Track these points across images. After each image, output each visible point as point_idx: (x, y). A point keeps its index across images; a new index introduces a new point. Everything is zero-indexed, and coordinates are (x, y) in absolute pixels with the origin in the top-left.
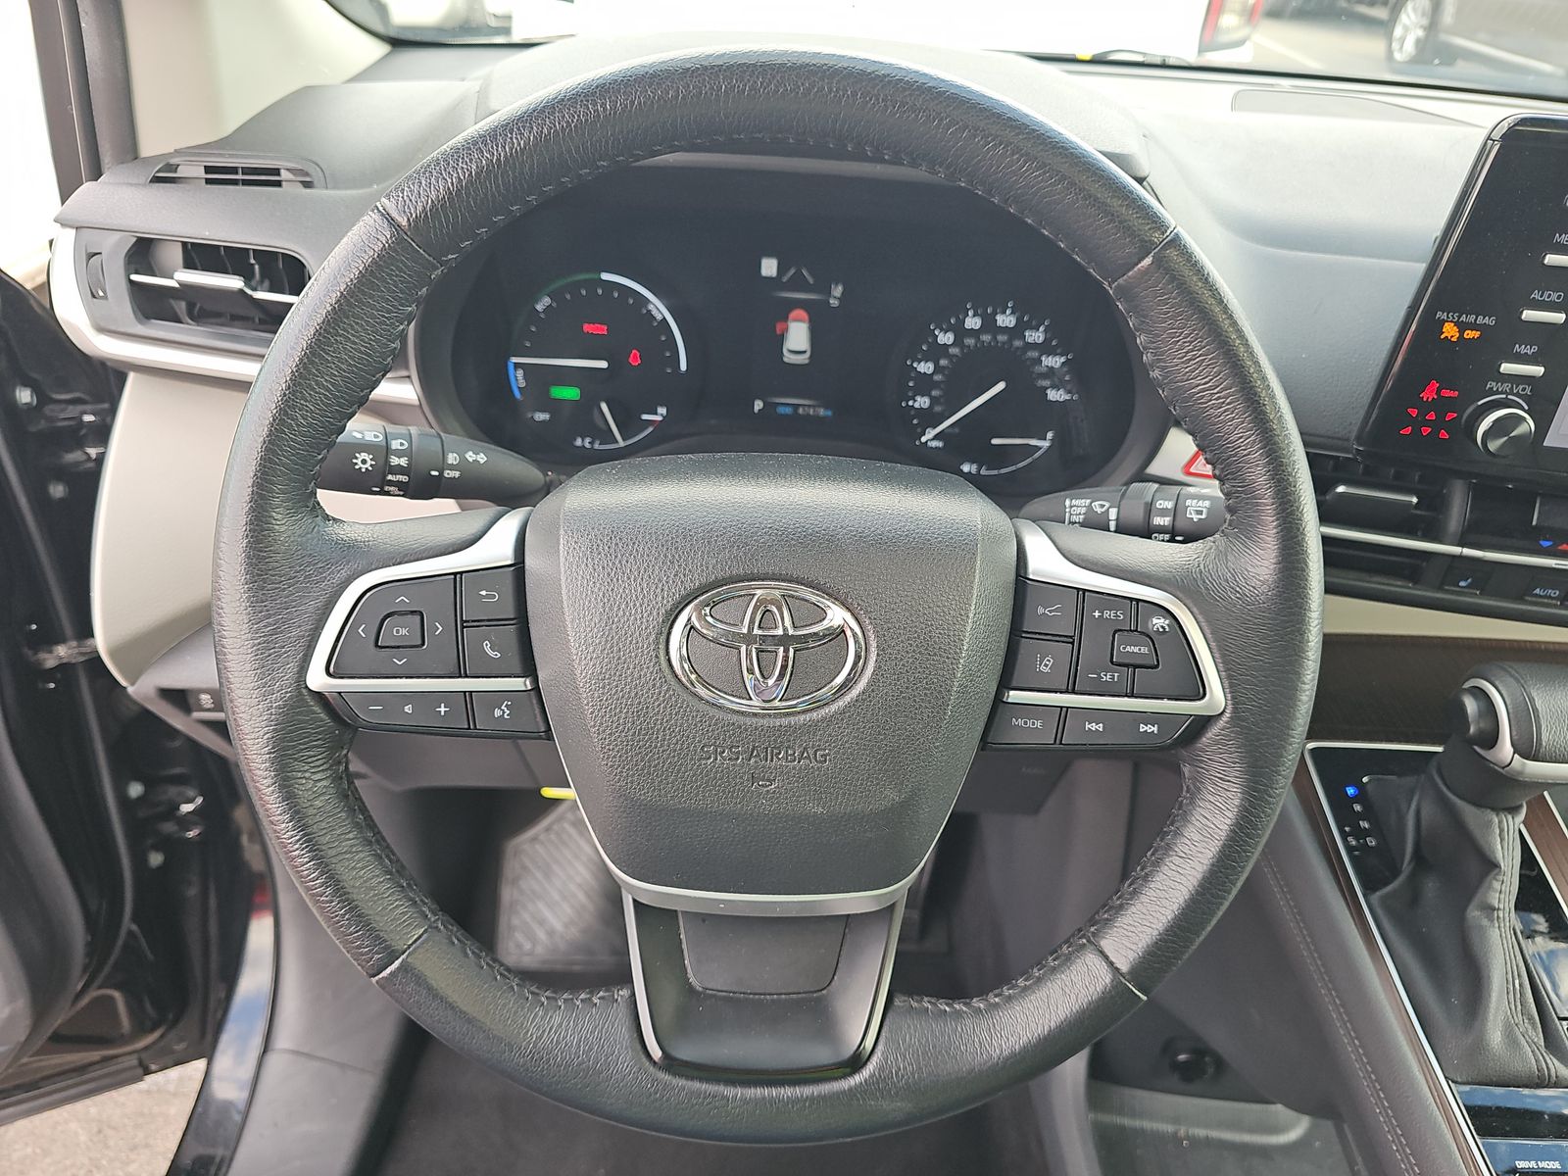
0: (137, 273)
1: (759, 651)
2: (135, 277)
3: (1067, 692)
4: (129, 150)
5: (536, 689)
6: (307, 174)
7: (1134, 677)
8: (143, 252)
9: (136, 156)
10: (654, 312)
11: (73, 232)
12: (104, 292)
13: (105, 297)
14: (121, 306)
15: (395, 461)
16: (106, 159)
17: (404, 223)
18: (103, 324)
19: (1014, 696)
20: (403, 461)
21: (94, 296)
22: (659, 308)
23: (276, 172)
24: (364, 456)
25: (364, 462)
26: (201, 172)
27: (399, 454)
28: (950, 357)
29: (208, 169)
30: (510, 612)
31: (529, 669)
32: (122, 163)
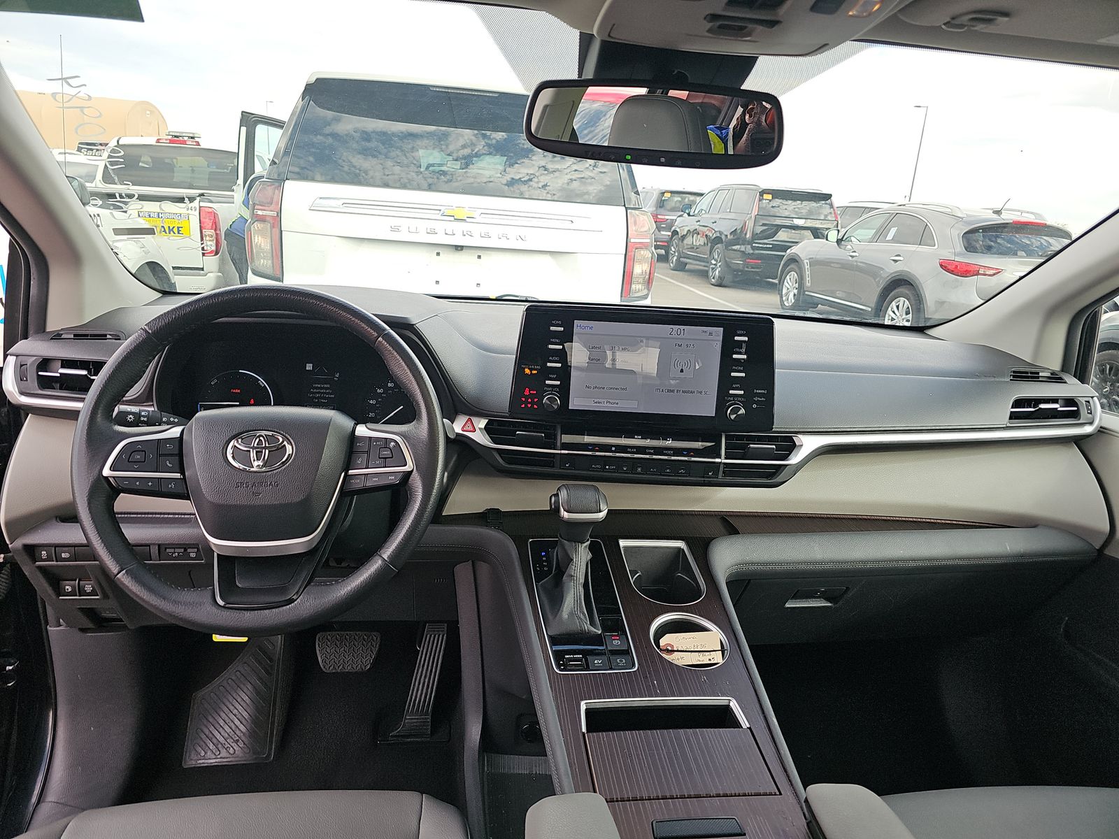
0: (41, 371)
1: (257, 452)
2: (40, 373)
3: (366, 468)
4: (41, 328)
5: (184, 478)
6: (118, 336)
7: (385, 462)
8: (45, 363)
9: (44, 331)
10: (261, 384)
11: (15, 357)
12: (27, 379)
13: (27, 380)
14: (33, 384)
15: (142, 419)
16: (31, 331)
17: (150, 332)
18: (24, 390)
19: (351, 472)
20: (145, 419)
21: (21, 380)
22: (262, 382)
23: (106, 335)
24: (131, 416)
25: (130, 418)
26: (72, 336)
27: (144, 416)
28: (382, 398)
29: (75, 335)
30: (177, 452)
31: (182, 472)
32: (38, 333)
